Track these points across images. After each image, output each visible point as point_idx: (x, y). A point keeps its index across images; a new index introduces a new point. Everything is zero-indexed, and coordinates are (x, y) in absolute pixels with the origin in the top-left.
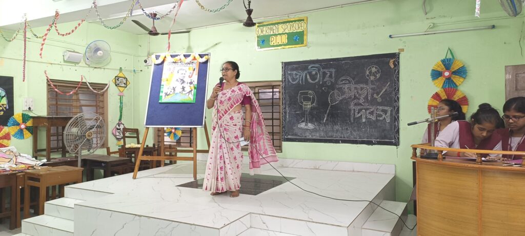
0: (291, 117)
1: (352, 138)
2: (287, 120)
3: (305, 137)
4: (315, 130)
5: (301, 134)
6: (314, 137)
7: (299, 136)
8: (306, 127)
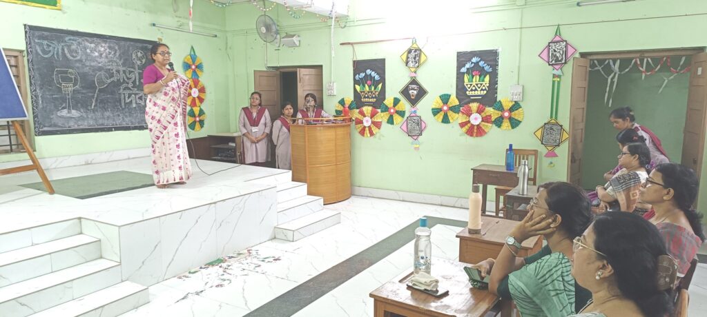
0: (46, 103)
1: (124, 124)
2: (41, 106)
3: (69, 127)
4: (81, 118)
5: (63, 124)
6: (81, 127)
7: (59, 127)
8: (68, 115)
